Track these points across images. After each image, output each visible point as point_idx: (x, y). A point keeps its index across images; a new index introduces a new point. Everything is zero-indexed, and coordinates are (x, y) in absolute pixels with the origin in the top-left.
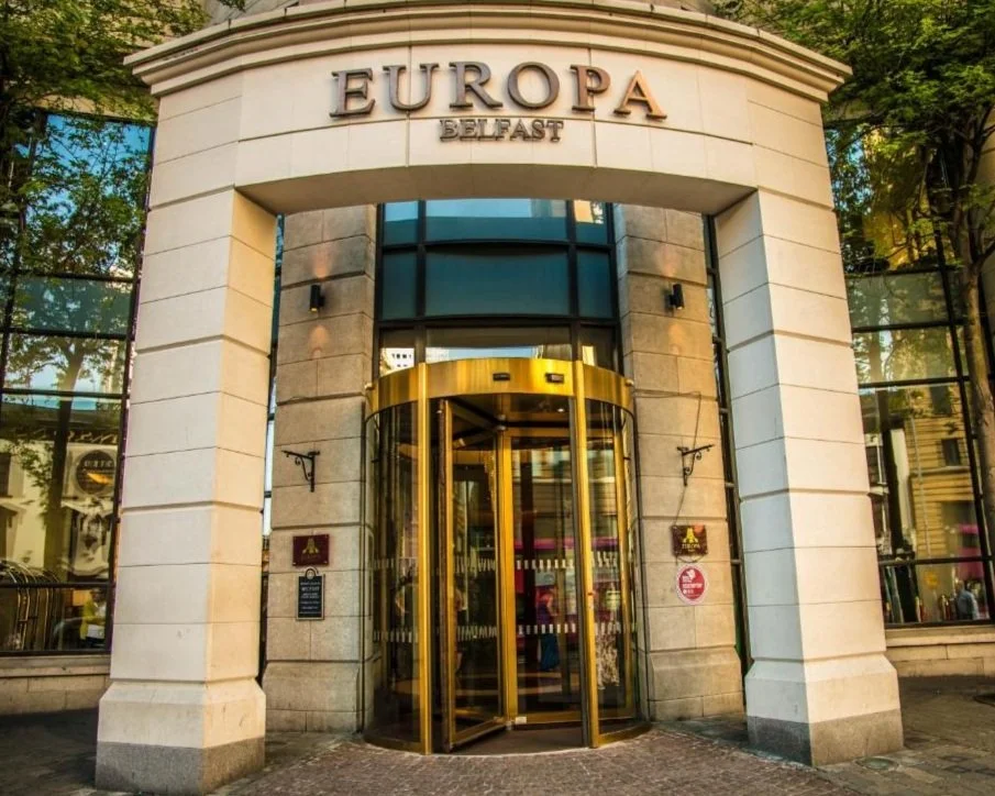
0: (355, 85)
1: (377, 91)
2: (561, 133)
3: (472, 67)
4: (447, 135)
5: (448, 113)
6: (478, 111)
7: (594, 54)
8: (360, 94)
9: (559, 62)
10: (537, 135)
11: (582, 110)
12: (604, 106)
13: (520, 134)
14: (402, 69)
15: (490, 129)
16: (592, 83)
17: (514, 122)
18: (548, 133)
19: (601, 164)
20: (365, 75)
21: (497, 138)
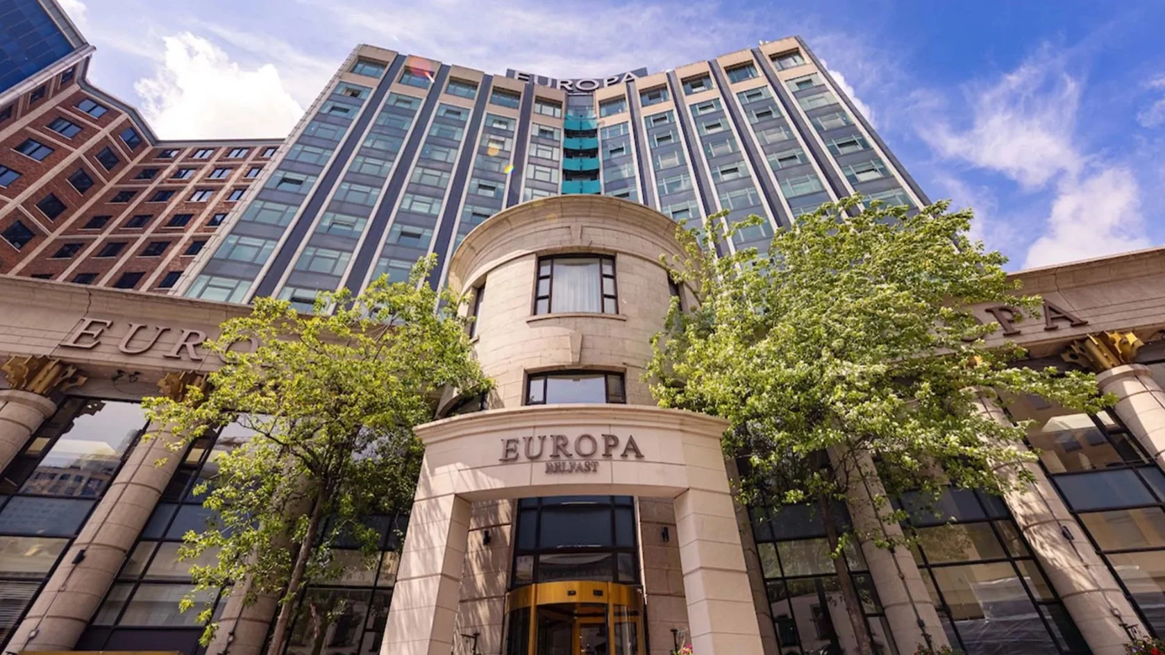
0: (512, 446)
1: (521, 449)
2: (598, 469)
3: (559, 437)
4: (549, 470)
5: (549, 459)
6: (563, 457)
7: (612, 428)
8: (514, 450)
9: (597, 434)
10: (587, 470)
11: (607, 455)
12: (616, 453)
13: (580, 469)
14: (530, 439)
15: (568, 466)
16: (612, 443)
17: (577, 463)
18: (592, 468)
19: (615, 482)
20: (516, 441)
21: (570, 471)
